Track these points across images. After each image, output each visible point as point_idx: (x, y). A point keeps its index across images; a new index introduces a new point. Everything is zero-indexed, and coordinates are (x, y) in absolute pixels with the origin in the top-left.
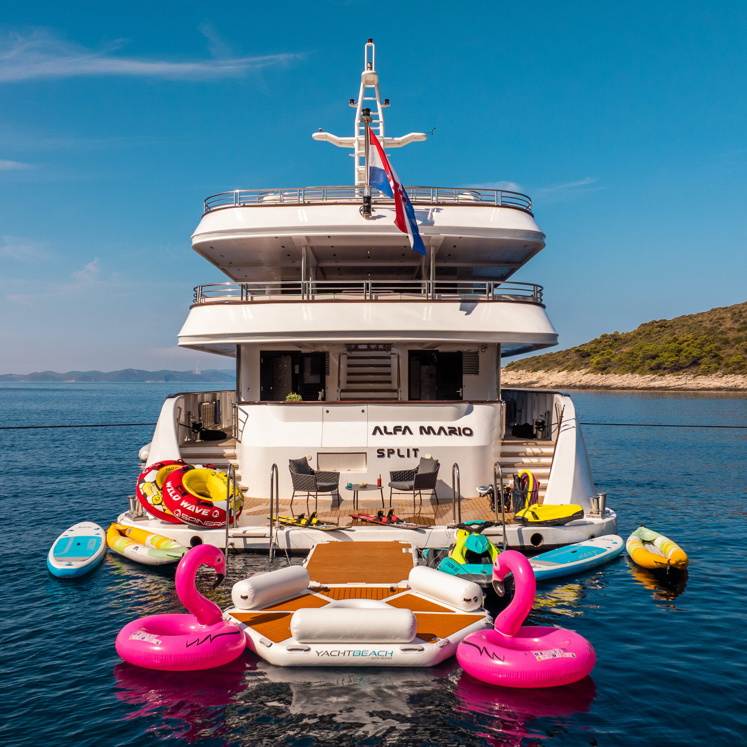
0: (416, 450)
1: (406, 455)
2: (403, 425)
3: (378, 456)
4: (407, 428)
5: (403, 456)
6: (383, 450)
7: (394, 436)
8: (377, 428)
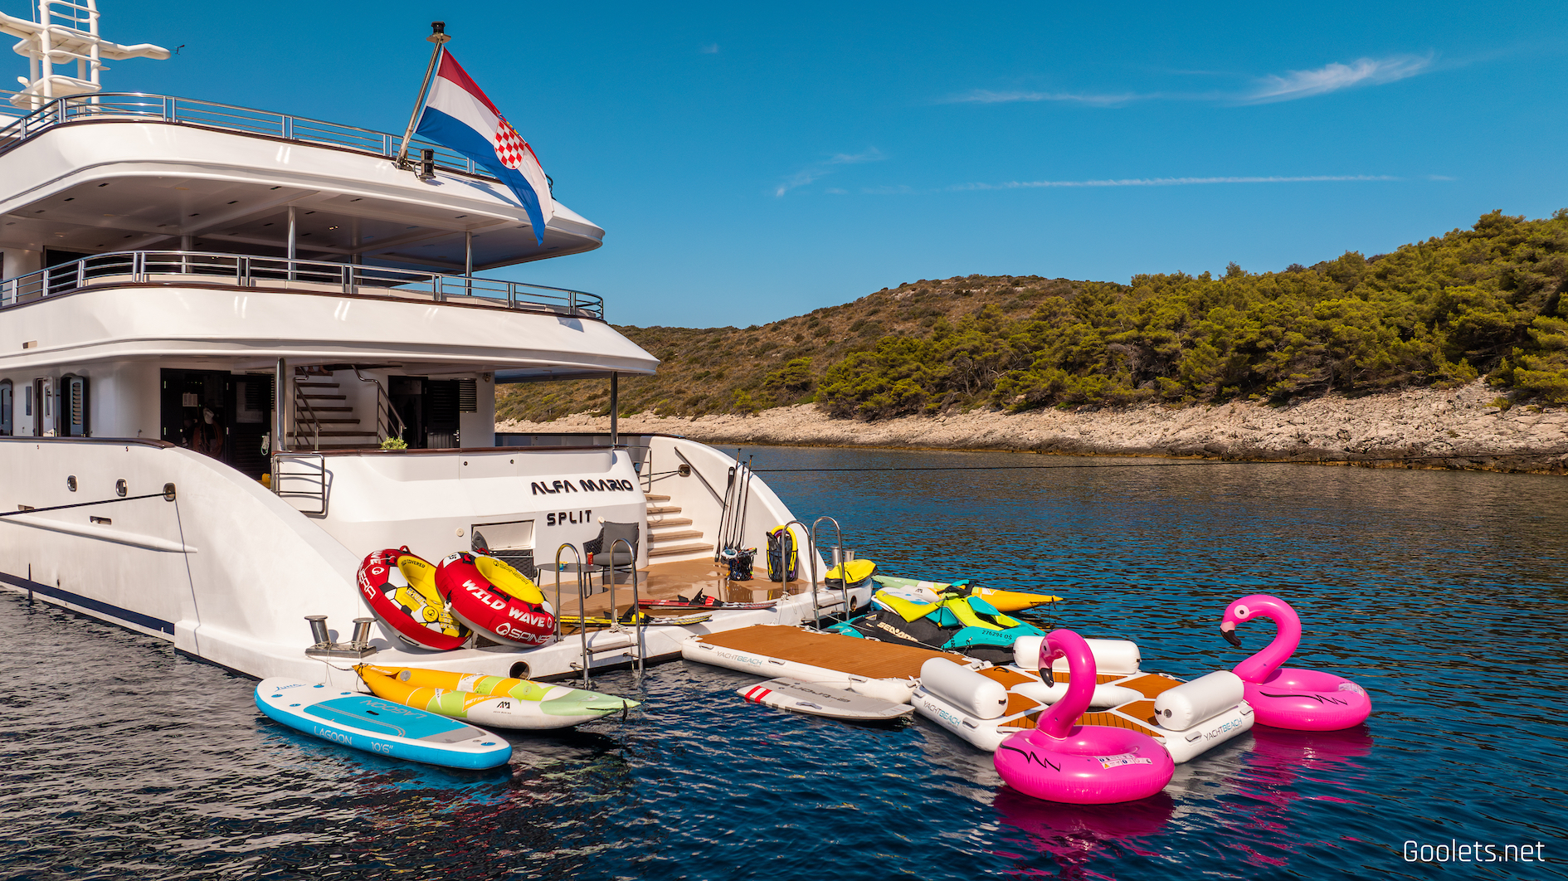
0: (588, 512)
1: (578, 521)
2: (562, 479)
3: (549, 524)
4: (566, 482)
5: (574, 522)
6: (554, 515)
7: (557, 494)
8: (534, 485)
